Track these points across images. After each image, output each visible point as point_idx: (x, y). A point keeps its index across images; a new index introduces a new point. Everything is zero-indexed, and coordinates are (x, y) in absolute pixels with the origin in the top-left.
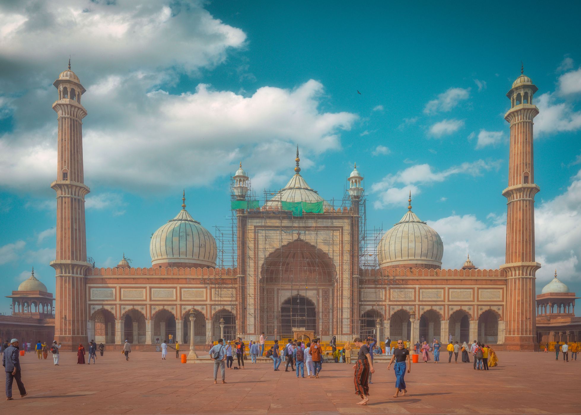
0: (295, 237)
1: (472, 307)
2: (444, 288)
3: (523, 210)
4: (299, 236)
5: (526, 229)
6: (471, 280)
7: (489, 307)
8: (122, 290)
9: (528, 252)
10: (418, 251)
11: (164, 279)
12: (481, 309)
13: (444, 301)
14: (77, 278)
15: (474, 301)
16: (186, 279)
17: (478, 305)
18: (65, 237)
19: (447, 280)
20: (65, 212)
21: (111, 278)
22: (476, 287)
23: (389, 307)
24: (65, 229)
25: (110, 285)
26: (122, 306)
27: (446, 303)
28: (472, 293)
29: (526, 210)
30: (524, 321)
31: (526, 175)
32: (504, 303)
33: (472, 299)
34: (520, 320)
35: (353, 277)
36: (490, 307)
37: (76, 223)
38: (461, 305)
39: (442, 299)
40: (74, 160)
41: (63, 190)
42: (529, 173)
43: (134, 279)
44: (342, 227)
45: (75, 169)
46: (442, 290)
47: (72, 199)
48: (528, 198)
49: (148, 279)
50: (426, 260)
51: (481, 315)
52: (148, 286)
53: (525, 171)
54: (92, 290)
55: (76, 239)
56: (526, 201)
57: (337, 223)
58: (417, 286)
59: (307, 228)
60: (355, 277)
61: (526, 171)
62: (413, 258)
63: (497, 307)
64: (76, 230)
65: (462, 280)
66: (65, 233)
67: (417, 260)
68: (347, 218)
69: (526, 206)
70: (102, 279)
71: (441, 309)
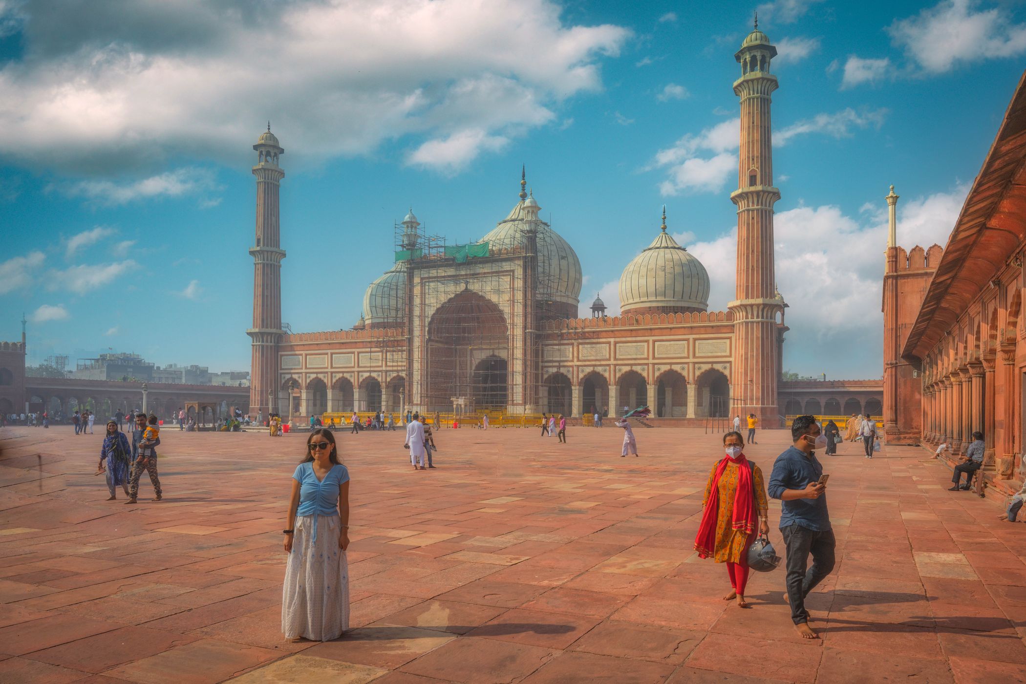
0: (462, 287)
1: (686, 366)
2: (647, 341)
3: (748, 224)
4: (466, 286)
5: (753, 251)
6: (684, 328)
7: (710, 365)
8: (308, 357)
9: (755, 284)
10: (652, 289)
11: (343, 343)
12: (699, 368)
13: (648, 359)
14: (267, 346)
15: (688, 358)
16: (363, 342)
17: (695, 363)
18: (257, 305)
19: (651, 329)
20: (258, 279)
21: (298, 345)
22: (691, 337)
23: (578, 369)
24: (257, 297)
25: (297, 352)
26: (308, 375)
27: (651, 361)
28: (686, 346)
29: (753, 224)
30: (749, 385)
31: (753, 174)
32: (732, 359)
33: (686, 355)
34: (743, 383)
35: (525, 333)
36: (712, 365)
37: (267, 289)
38: (671, 364)
39: (646, 356)
40: (268, 224)
41: (257, 256)
42: (757, 169)
43: (317, 344)
44: (513, 271)
45: (267, 234)
46: (646, 344)
47: (264, 265)
48: (755, 207)
49: (329, 344)
50: (664, 301)
51: (698, 377)
52: (329, 352)
53: (751, 169)
54: (283, 358)
55: (267, 306)
56: (753, 210)
57: (506, 266)
58: (612, 340)
59: (475, 276)
60: (528, 332)
61: (753, 168)
62: (645, 299)
63: (722, 364)
64: (267, 296)
65: (671, 329)
66: (257, 301)
67: (650, 301)
68: (518, 258)
69: (753, 218)
70: (291, 346)
71: (643, 370)
